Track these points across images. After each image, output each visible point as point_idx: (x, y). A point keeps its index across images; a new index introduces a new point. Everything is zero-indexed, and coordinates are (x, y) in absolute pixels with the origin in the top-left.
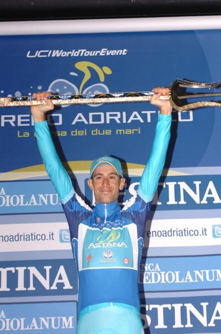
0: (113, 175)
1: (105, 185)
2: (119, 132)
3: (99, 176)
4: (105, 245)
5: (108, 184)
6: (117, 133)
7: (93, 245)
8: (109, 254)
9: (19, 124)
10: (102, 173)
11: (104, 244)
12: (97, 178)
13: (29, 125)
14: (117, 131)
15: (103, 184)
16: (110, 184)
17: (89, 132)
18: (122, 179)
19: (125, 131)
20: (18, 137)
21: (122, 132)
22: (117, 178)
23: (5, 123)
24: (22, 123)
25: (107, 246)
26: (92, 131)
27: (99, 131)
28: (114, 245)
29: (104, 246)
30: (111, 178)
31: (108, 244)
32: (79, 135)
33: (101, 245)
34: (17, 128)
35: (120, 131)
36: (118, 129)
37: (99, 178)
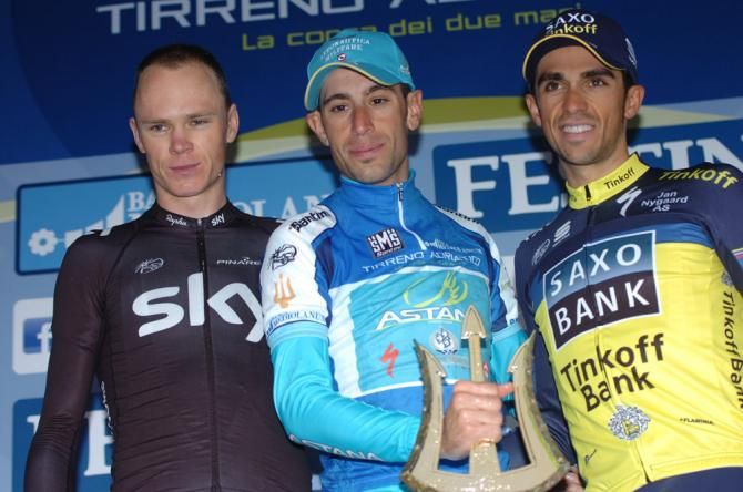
0: (379, 93)
1: (361, 129)
2: (521, 19)
3: (338, 102)
4: (435, 314)
5: (369, 124)
6: (517, 22)
7: (395, 318)
8: (447, 342)
9: (246, 17)
10: (342, 90)
11: (430, 311)
12: (333, 110)
13: (271, 16)
14: (517, 16)
15: (354, 127)
16: (377, 124)
17: (439, 25)
18: (410, 96)
19: (539, 15)
20: (242, 51)
21: (531, 18)
22: (394, 99)
23: (208, 16)
24: (253, 12)
25: (439, 317)
26: (448, 22)
27: (467, 20)
28: (457, 318)
29: (430, 316)
30: (377, 101)
31: (442, 314)
32: (411, 32)
33: (423, 314)
34: (240, 26)
35: (526, 15)
36: (518, 11)
37: (340, 108)
